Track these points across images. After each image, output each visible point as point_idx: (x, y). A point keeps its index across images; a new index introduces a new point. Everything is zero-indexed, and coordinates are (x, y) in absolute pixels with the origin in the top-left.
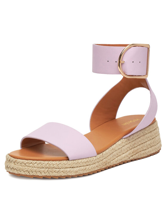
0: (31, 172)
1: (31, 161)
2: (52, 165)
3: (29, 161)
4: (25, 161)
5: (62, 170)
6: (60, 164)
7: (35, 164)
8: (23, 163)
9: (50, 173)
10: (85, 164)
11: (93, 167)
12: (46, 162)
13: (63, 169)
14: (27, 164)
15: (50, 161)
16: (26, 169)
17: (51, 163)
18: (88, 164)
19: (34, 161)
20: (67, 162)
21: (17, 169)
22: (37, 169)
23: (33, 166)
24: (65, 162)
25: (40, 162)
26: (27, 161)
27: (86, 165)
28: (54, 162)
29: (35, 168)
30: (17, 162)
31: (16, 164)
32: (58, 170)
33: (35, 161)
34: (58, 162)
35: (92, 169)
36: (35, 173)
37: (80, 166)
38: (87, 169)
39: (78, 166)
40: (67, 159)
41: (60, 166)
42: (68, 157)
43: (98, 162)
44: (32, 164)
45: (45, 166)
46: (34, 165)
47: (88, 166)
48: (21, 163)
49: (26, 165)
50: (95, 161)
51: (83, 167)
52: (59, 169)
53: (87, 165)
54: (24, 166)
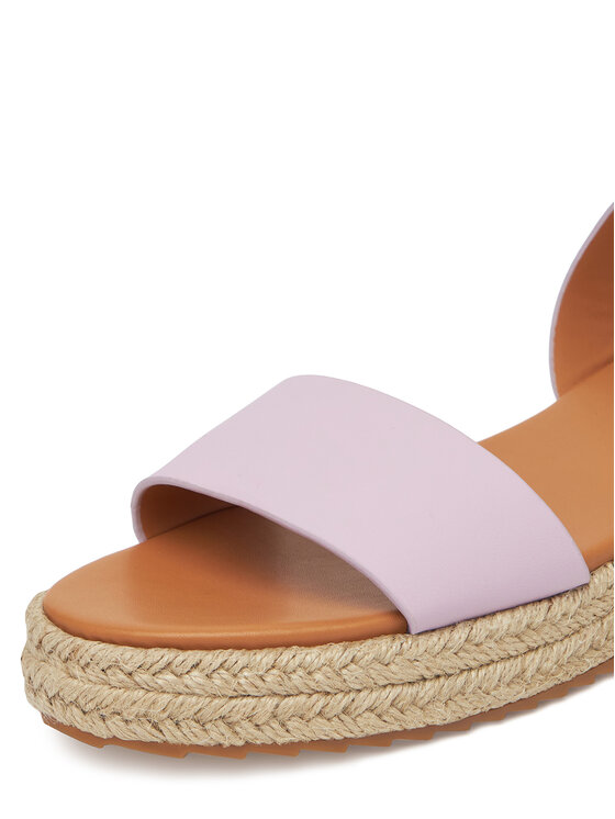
0: (168, 727)
1: (168, 655)
2: (300, 672)
3: (155, 654)
4: (129, 652)
5: (366, 699)
6: (353, 666)
7: (195, 673)
8: (116, 665)
9: (290, 724)
10: (513, 647)
11: (568, 654)
12: (264, 658)
13: (375, 695)
14: (143, 677)
15: (288, 645)
16: (135, 709)
17: (297, 660)
18: (533, 639)
19: (182, 655)
20: (397, 643)
21: (82, 702)
22: (204, 701)
23: (181, 688)
24: (385, 646)
25: (220, 660)
26: (138, 656)
27: (522, 647)
28: (312, 656)
29: (194, 699)
30: (82, 662)
31: (77, 672)
32: (341, 701)
33: (192, 656)
34: (336, 653)
35: (561, 666)
36: (196, 728)
37: (484, 658)
38: (528, 674)
39: (473, 664)
40: (400, 625)
41: (353, 675)
42: (398, 614)
43: (602, 618)
44: (170, 677)
45: (259, 683)
46: (187, 679)
47: (536, 657)
48: (104, 665)
49: (137, 679)
50: (579, 618)
51: (508, 664)
52: (352, 695)
53: (531, 650)
54: (127, 688)
